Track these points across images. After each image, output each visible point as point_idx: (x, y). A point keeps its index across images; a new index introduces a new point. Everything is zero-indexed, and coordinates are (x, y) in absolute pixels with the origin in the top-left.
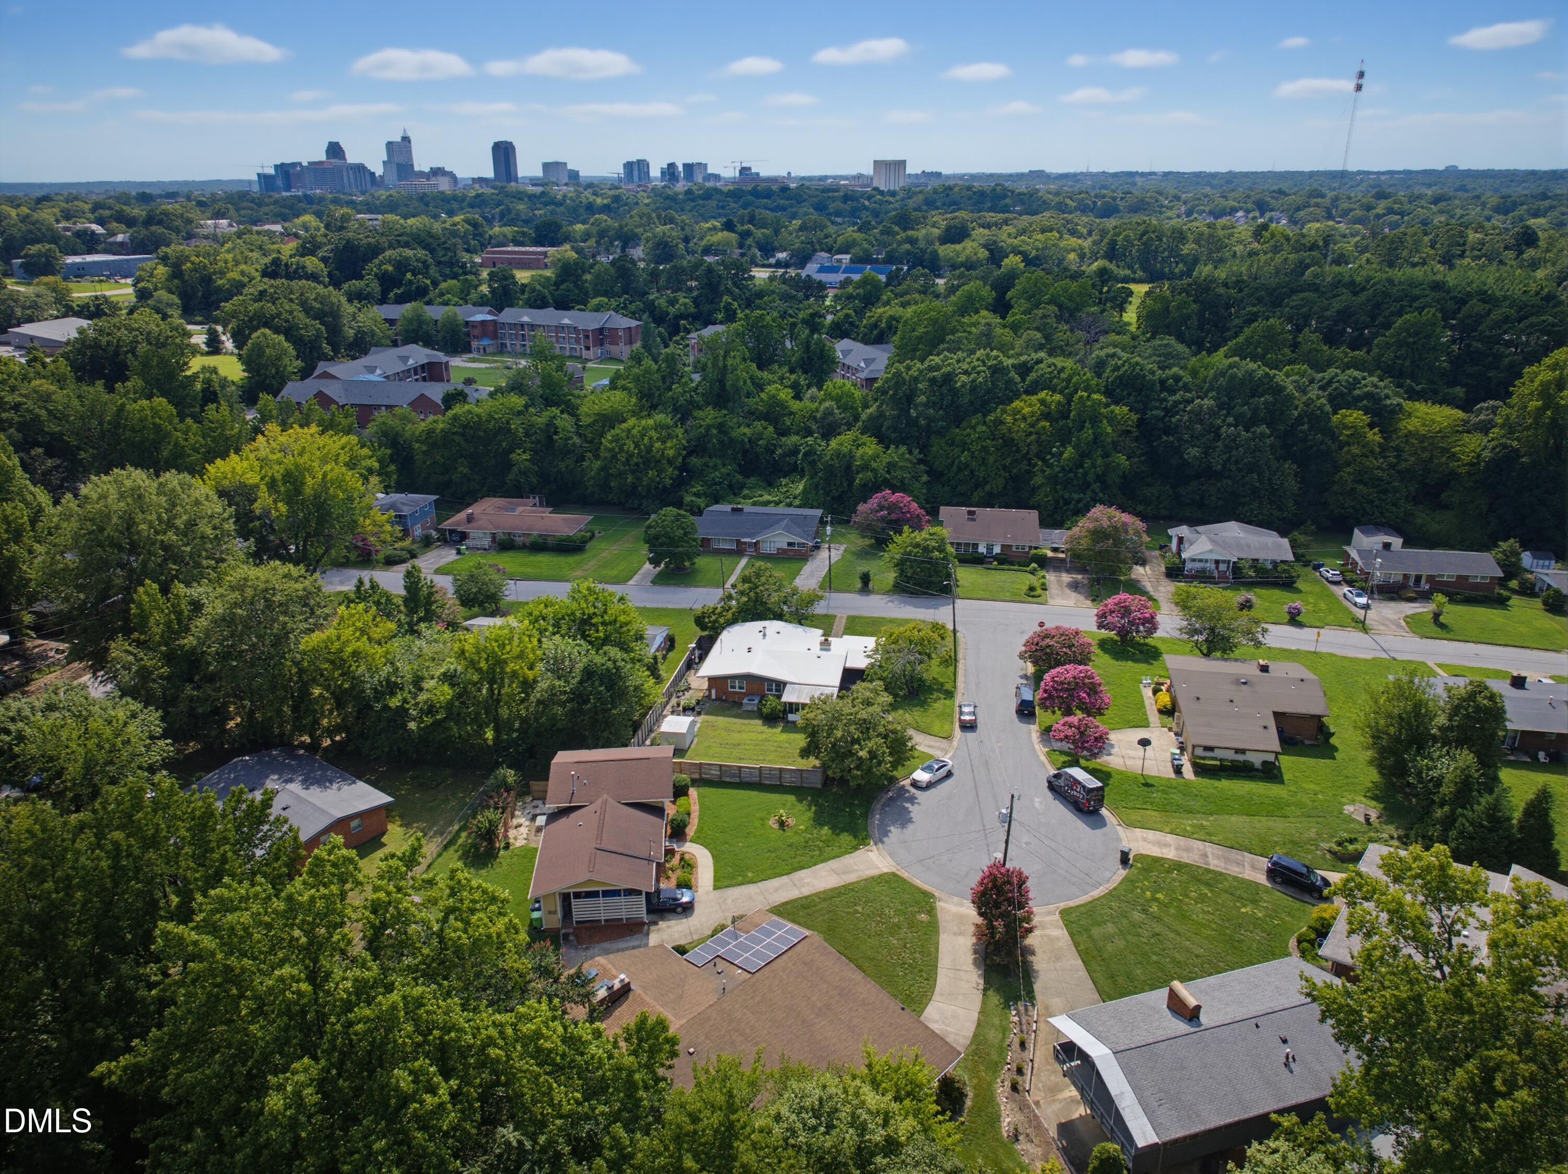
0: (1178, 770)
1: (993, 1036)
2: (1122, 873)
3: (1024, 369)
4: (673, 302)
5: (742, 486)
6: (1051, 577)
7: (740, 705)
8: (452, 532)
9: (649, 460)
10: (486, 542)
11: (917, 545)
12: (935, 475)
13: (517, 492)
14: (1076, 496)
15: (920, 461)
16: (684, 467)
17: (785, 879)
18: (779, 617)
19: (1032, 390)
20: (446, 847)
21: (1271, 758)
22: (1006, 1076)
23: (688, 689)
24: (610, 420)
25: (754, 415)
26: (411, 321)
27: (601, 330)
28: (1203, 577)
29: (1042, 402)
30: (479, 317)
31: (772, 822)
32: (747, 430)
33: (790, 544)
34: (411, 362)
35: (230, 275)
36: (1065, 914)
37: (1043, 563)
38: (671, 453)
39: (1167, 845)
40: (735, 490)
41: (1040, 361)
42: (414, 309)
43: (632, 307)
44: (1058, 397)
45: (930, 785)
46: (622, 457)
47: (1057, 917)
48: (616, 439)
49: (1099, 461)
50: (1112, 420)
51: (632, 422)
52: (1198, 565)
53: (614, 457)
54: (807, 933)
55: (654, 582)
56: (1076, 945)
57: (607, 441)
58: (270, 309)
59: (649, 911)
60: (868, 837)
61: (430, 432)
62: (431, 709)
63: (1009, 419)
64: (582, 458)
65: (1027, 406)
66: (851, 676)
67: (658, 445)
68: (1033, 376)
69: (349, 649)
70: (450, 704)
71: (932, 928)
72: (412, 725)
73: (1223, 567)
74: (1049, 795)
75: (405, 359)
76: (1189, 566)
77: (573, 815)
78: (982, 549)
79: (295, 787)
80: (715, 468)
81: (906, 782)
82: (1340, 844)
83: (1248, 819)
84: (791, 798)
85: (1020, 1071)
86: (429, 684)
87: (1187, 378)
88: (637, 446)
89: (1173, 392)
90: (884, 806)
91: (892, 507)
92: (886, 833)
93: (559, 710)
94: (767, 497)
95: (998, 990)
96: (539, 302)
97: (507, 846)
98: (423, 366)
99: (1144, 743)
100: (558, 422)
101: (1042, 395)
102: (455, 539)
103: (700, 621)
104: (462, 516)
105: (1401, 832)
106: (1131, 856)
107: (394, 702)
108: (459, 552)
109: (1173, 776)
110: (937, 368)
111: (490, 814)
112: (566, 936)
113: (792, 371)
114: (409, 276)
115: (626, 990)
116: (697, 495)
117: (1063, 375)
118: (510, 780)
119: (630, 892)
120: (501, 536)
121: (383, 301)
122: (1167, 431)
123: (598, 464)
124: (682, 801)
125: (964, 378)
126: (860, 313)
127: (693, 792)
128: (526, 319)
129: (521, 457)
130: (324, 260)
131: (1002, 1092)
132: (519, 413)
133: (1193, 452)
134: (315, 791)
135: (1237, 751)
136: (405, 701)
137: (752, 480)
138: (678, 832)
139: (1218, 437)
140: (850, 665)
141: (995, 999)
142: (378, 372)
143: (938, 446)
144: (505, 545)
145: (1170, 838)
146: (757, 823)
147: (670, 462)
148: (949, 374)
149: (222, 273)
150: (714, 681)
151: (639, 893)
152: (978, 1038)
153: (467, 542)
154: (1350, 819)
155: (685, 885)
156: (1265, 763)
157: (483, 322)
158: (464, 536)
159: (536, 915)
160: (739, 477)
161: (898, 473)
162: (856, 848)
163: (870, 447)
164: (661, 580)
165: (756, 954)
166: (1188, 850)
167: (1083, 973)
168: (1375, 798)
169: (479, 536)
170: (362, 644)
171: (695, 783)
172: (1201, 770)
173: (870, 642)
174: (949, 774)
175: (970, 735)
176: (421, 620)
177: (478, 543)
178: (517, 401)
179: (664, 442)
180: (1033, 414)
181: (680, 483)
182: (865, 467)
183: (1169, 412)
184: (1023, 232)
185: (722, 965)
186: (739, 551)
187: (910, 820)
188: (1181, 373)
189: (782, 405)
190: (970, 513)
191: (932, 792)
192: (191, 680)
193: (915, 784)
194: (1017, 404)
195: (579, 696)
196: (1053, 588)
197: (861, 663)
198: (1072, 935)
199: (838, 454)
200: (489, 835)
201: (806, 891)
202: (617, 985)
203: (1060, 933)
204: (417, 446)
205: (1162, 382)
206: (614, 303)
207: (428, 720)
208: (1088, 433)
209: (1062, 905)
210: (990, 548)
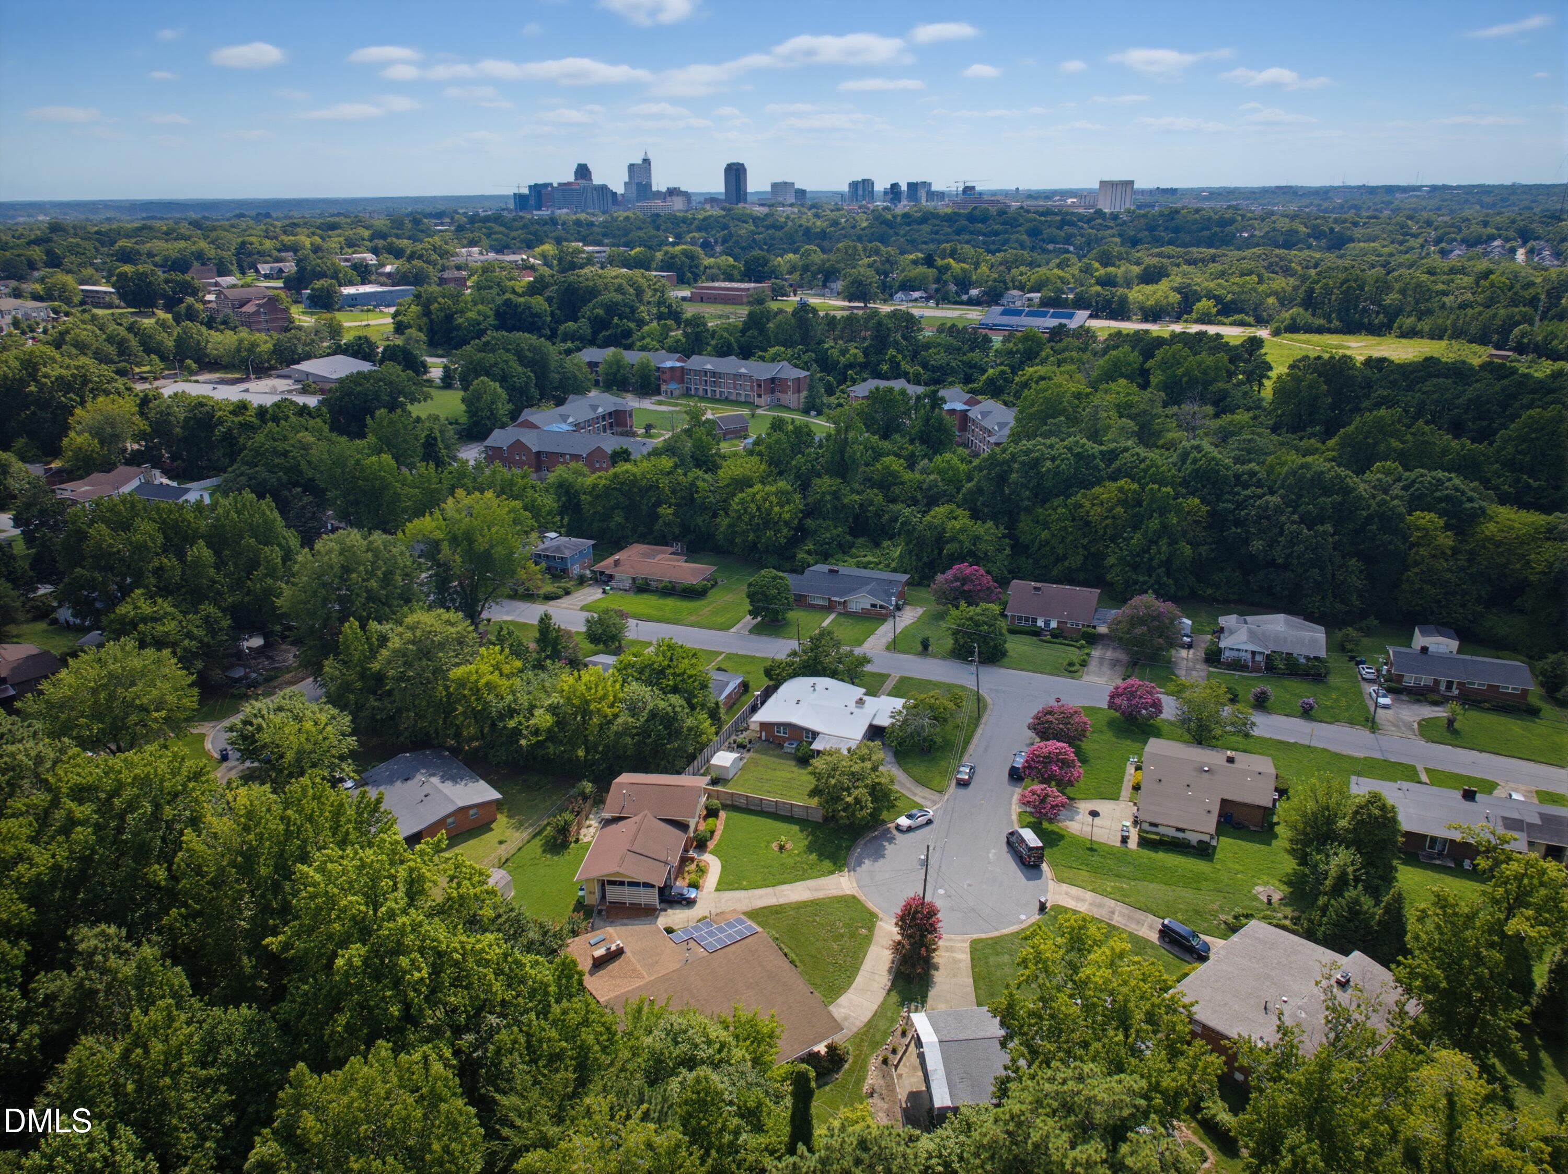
0: (1124, 840)
1: (883, 1025)
2: (1036, 917)
3: (1111, 456)
4: (844, 352)
5: (852, 546)
6: (1096, 653)
7: (781, 746)
8: (602, 573)
9: (768, 522)
10: (627, 584)
11: (971, 619)
12: (1019, 548)
13: (662, 540)
14: (1141, 579)
15: (1004, 536)
16: (800, 528)
17: (769, 890)
18: (834, 674)
19: (1114, 478)
20: (534, 836)
21: (1206, 838)
22: (881, 1052)
23: (746, 729)
24: (743, 483)
25: (869, 481)
26: (610, 364)
27: (773, 380)
28: (1237, 665)
29: (1121, 489)
30: (669, 364)
31: (775, 846)
32: (857, 497)
33: (873, 606)
34: (600, 410)
35: (470, 314)
36: (974, 943)
37: (1092, 639)
38: (787, 516)
39: (1084, 900)
40: (845, 549)
41: (1126, 450)
42: (614, 355)
43: (805, 357)
44: (1135, 486)
45: (910, 829)
46: (746, 518)
47: (967, 944)
48: (742, 502)
49: (1164, 548)
50: (1179, 511)
51: (758, 487)
52: (1235, 654)
53: (739, 517)
54: (759, 929)
55: (751, 632)
56: (973, 966)
57: (735, 503)
58: (491, 358)
59: (661, 901)
60: (846, 864)
61: (595, 486)
62: (537, 732)
63: (1087, 504)
64: (715, 515)
65: (1107, 492)
66: (875, 732)
67: (777, 509)
68: (1117, 464)
69: (483, 681)
70: (549, 730)
71: (868, 939)
72: (523, 742)
73: (1258, 658)
74: (1005, 848)
75: (594, 408)
76: (1227, 654)
77: (621, 823)
78: (1040, 623)
79: (435, 780)
80: (827, 529)
81: (892, 825)
82: (1236, 917)
83: (1164, 887)
84: (796, 828)
85: (894, 1051)
86: (537, 712)
87: (1262, 475)
88: (759, 509)
89: (1246, 486)
90: (870, 841)
91: (965, 580)
92: (860, 864)
93: (628, 740)
94: (870, 558)
95: (899, 993)
96: (723, 351)
97: (577, 841)
98: (610, 414)
99: (1094, 814)
100: (700, 483)
101: (1121, 483)
102: (603, 579)
103: (768, 673)
104: (610, 561)
105: (1296, 914)
106: (1048, 905)
107: (512, 724)
108: (604, 592)
109: (1118, 844)
110: (1027, 452)
111: (567, 816)
112: (600, 912)
113: (912, 441)
114: (616, 320)
115: (620, 952)
116: (809, 553)
117: (1142, 466)
118: (588, 791)
119: (647, 885)
120: (639, 582)
121: (592, 342)
122: (1238, 523)
123: (727, 521)
124: (711, 820)
125: (1048, 464)
126: (1014, 370)
127: (723, 814)
128: (709, 367)
129: (666, 511)
130: (549, 300)
131: (874, 1062)
132: (669, 473)
133: (1257, 545)
134: (449, 784)
135: (1178, 829)
136: (520, 723)
137: (861, 541)
138: (701, 844)
139: (1281, 533)
140: (877, 722)
141: (894, 997)
142: (571, 420)
143: (1024, 524)
144: (642, 587)
145: (1089, 895)
146: (763, 845)
147: (786, 523)
148: (1037, 459)
149: (462, 312)
150: (764, 726)
151: (653, 886)
152: (870, 1024)
153: (613, 583)
154: (1255, 898)
155: (695, 885)
156: (1200, 842)
157: (672, 368)
158: (610, 577)
159: (581, 893)
160: (849, 538)
161: (982, 546)
162: (832, 873)
163: (961, 521)
164: (757, 630)
165: (719, 940)
166: (1100, 906)
167: (971, 990)
168: (1289, 883)
169: (623, 576)
170: (495, 678)
171: (725, 807)
172: (1144, 842)
173: (898, 703)
174: (929, 822)
175: (962, 792)
176: (548, 657)
177: (621, 585)
178: (666, 463)
179: (782, 506)
180: (1109, 501)
181: (795, 541)
182: (953, 539)
183: (1240, 505)
184: (1222, 274)
185: (692, 944)
186: (829, 608)
187: (883, 856)
188: (1257, 468)
189: (893, 474)
190: (1036, 589)
191: (911, 835)
192: (375, 693)
193: (898, 827)
194: (1097, 490)
195: (644, 732)
196: (1093, 665)
197: (884, 721)
198: (972, 959)
199: (930, 526)
200: (564, 830)
201: (782, 901)
202: (613, 948)
203: (964, 957)
204: (583, 497)
205: (1237, 477)
206: (790, 352)
207: (534, 740)
208: (1154, 524)
209: (975, 936)
210: (1047, 623)
